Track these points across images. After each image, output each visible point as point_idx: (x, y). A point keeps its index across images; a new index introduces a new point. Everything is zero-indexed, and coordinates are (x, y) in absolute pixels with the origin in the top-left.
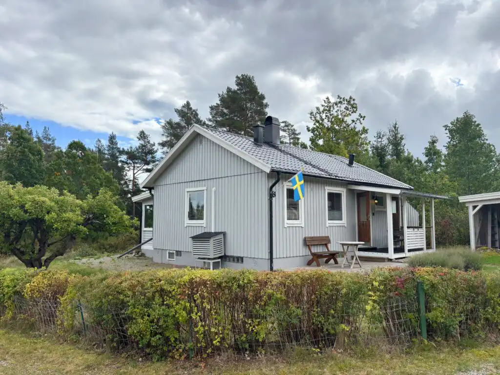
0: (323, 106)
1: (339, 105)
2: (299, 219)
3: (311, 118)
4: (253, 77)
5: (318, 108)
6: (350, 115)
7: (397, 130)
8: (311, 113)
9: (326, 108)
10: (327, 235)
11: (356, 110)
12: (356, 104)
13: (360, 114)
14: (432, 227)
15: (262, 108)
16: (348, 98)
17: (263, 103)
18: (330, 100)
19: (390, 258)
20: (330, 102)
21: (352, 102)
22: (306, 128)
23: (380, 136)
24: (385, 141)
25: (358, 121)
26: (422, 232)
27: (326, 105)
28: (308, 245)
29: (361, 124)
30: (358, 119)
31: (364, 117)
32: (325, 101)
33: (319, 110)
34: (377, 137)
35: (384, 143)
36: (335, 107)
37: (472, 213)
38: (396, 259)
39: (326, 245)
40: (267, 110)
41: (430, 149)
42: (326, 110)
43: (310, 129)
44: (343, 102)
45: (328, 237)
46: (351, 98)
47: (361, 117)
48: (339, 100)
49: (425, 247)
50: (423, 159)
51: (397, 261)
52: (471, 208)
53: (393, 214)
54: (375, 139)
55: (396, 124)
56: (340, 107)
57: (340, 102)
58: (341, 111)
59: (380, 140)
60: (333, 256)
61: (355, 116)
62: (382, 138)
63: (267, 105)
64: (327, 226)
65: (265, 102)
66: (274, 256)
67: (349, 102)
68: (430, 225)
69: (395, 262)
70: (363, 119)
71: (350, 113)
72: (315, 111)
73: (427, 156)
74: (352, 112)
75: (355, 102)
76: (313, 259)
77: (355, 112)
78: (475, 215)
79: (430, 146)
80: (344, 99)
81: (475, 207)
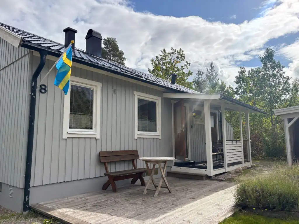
0: (161, 56)
1: (172, 55)
2: (91, 128)
3: (152, 64)
4: (115, 39)
5: (157, 57)
6: (180, 62)
7: (213, 68)
8: (152, 61)
9: (163, 57)
10: (135, 149)
11: (184, 59)
12: (184, 54)
13: (187, 62)
14: (248, 140)
15: (122, 61)
16: (179, 50)
17: (122, 57)
18: (166, 51)
19: (209, 175)
20: (166, 53)
21: (181, 53)
22: (148, 70)
23: (200, 73)
24: (204, 77)
25: (186, 66)
26: (240, 145)
27: (163, 55)
28: (105, 164)
29: (188, 68)
30: (185, 65)
31: (190, 63)
32: (162, 52)
33: (158, 58)
34: (198, 74)
35: (203, 78)
36: (169, 56)
37: (287, 126)
38: (216, 175)
39: (133, 161)
40: (125, 62)
41: (240, 78)
42: (163, 58)
43: (151, 71)
44: (175, 53)
45: (136, 151)
46: (180, 50)
47: (188, 64)
48: (172, 51)
49: (243, 160)
50: (235, 86)
51: (216, 178)
52: (286, 121)
53: (212, 128)
54: (196, 76)
55: (212, 64)
56: (173, 56)
57: (173, 53)
58: (173, 59)
59: (200, 76)
60: (139, 175)
61: (183, 63)
62: (202, 75)
63: (125, 59)
64: (136, 137)
65: (123, 56)
66: (32, 184)
67: (179, 53)
68: (246, 138)
69: (214, 180)
70: (189, 65)
71: (180, 60)
72: (155, 59)
73: (237, 83)
74: (181, 60)
75: (184, 53)
76: (109, 181)
77: (183, 60)
78: (290, 128)
79: (239, 75)
80: (175, 50)
81: (290, 120)
